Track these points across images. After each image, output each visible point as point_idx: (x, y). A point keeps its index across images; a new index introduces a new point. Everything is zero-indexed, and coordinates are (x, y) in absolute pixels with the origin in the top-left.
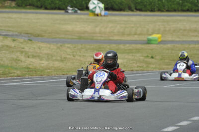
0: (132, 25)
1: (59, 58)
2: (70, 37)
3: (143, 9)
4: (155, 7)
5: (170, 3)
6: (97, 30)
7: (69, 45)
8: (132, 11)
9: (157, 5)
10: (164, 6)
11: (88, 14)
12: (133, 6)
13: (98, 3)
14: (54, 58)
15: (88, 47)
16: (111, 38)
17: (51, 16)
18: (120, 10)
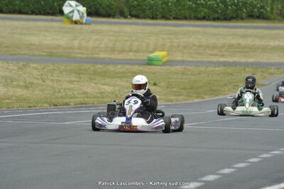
0: (126, 38)
1: (22, 83)
2: (36, 53)
3: (141, 15)
4: (158, 13)
5: (180, 8)
6: (76, 43)
7: (35, 65)
8: (126, 17)
9: (161, 10)
10: (170, 12)
11: (62, 21)
12: (126, 10)
13: (77, 6)
14: (15, 83)
15: (63, 68)
16: (96, 56)
17: (8, 23)
18: (109, 16)
